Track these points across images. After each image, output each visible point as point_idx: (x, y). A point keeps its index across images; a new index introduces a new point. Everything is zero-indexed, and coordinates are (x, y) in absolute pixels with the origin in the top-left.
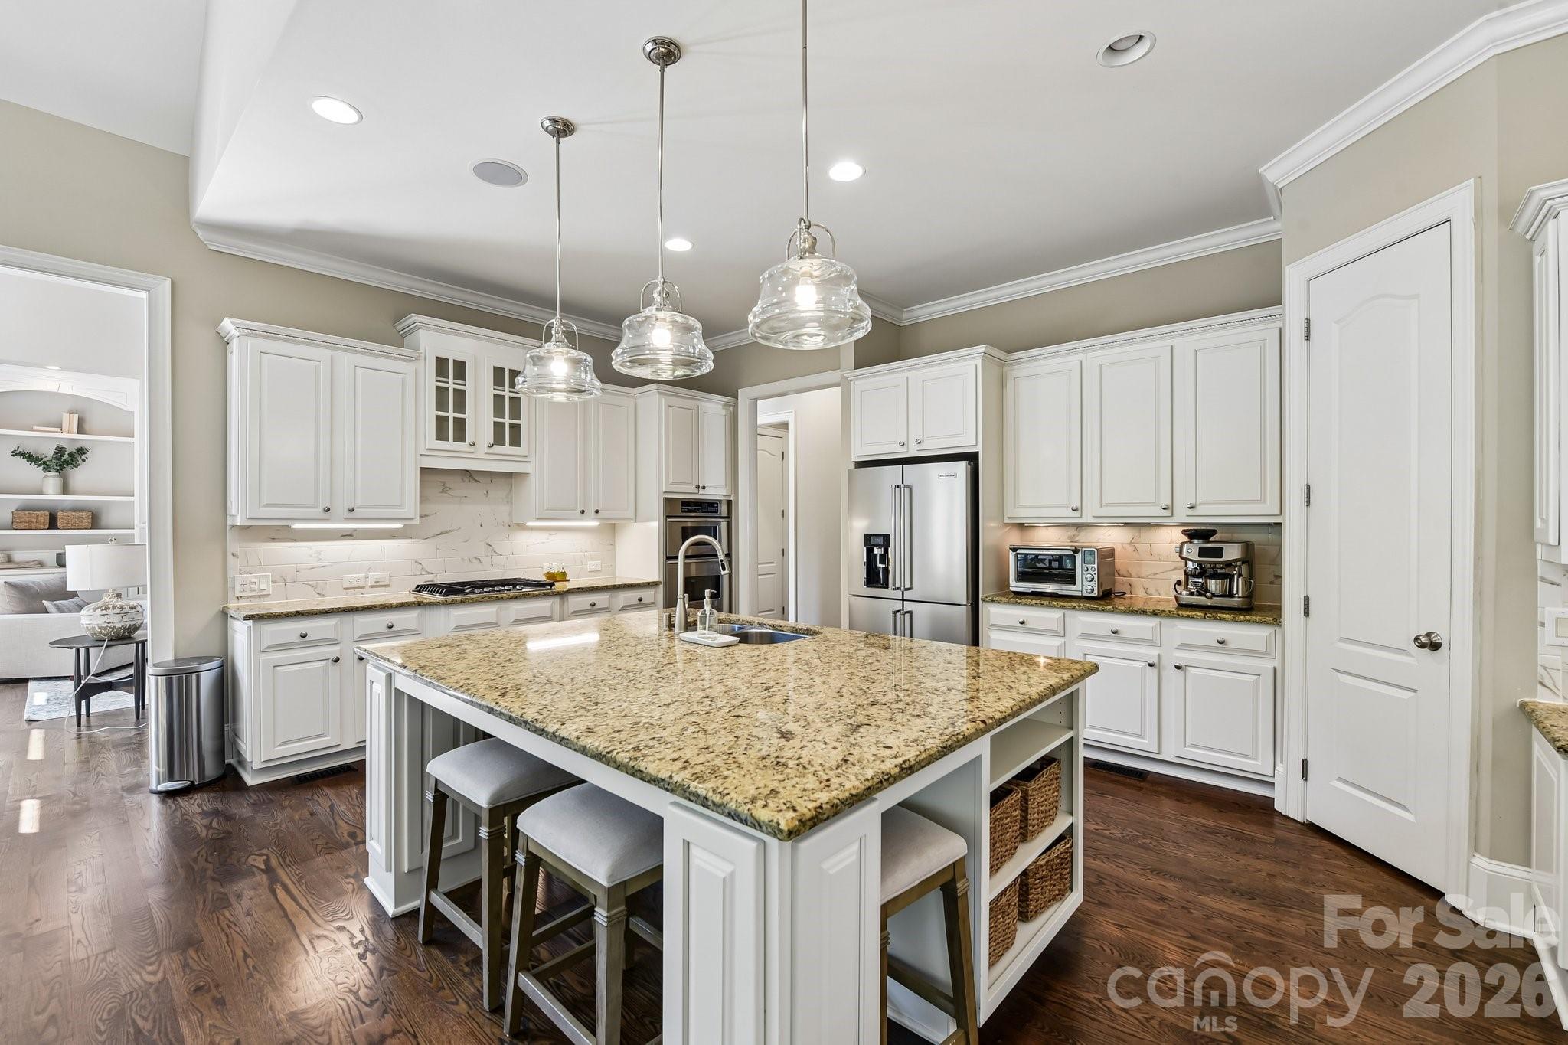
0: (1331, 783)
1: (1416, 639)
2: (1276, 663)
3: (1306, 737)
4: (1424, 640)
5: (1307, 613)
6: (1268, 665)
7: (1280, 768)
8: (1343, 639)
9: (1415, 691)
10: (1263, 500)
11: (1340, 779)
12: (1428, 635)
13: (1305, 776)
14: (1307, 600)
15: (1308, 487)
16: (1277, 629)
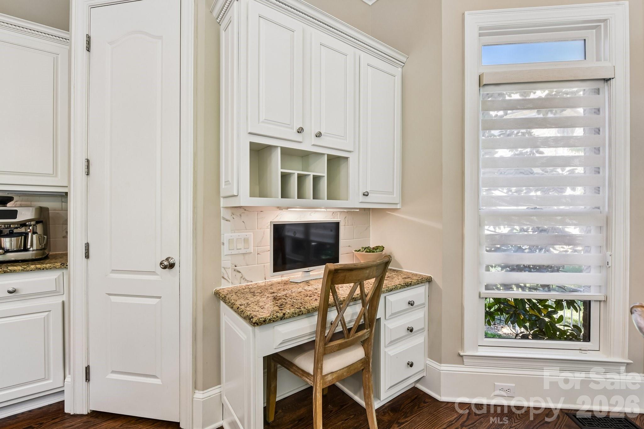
0: (107, 377)
1: (161, 264)
2: (64, 298)
3: (88, 349)
4: (166, 263)
5: (87, 256)
6: (58, 300)
7: (68, 379)
8: (114, 271)
9: (160, 297)
10: (55, 173)
11: (113, 372)
12: (167, 259)
13: (88, 379)
14: (87, 246)
15: (88, 161)
16: (65, 271)
